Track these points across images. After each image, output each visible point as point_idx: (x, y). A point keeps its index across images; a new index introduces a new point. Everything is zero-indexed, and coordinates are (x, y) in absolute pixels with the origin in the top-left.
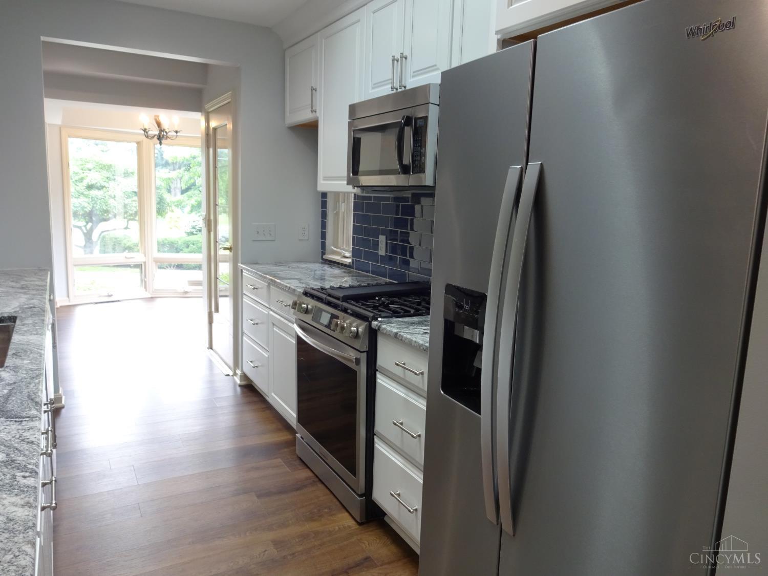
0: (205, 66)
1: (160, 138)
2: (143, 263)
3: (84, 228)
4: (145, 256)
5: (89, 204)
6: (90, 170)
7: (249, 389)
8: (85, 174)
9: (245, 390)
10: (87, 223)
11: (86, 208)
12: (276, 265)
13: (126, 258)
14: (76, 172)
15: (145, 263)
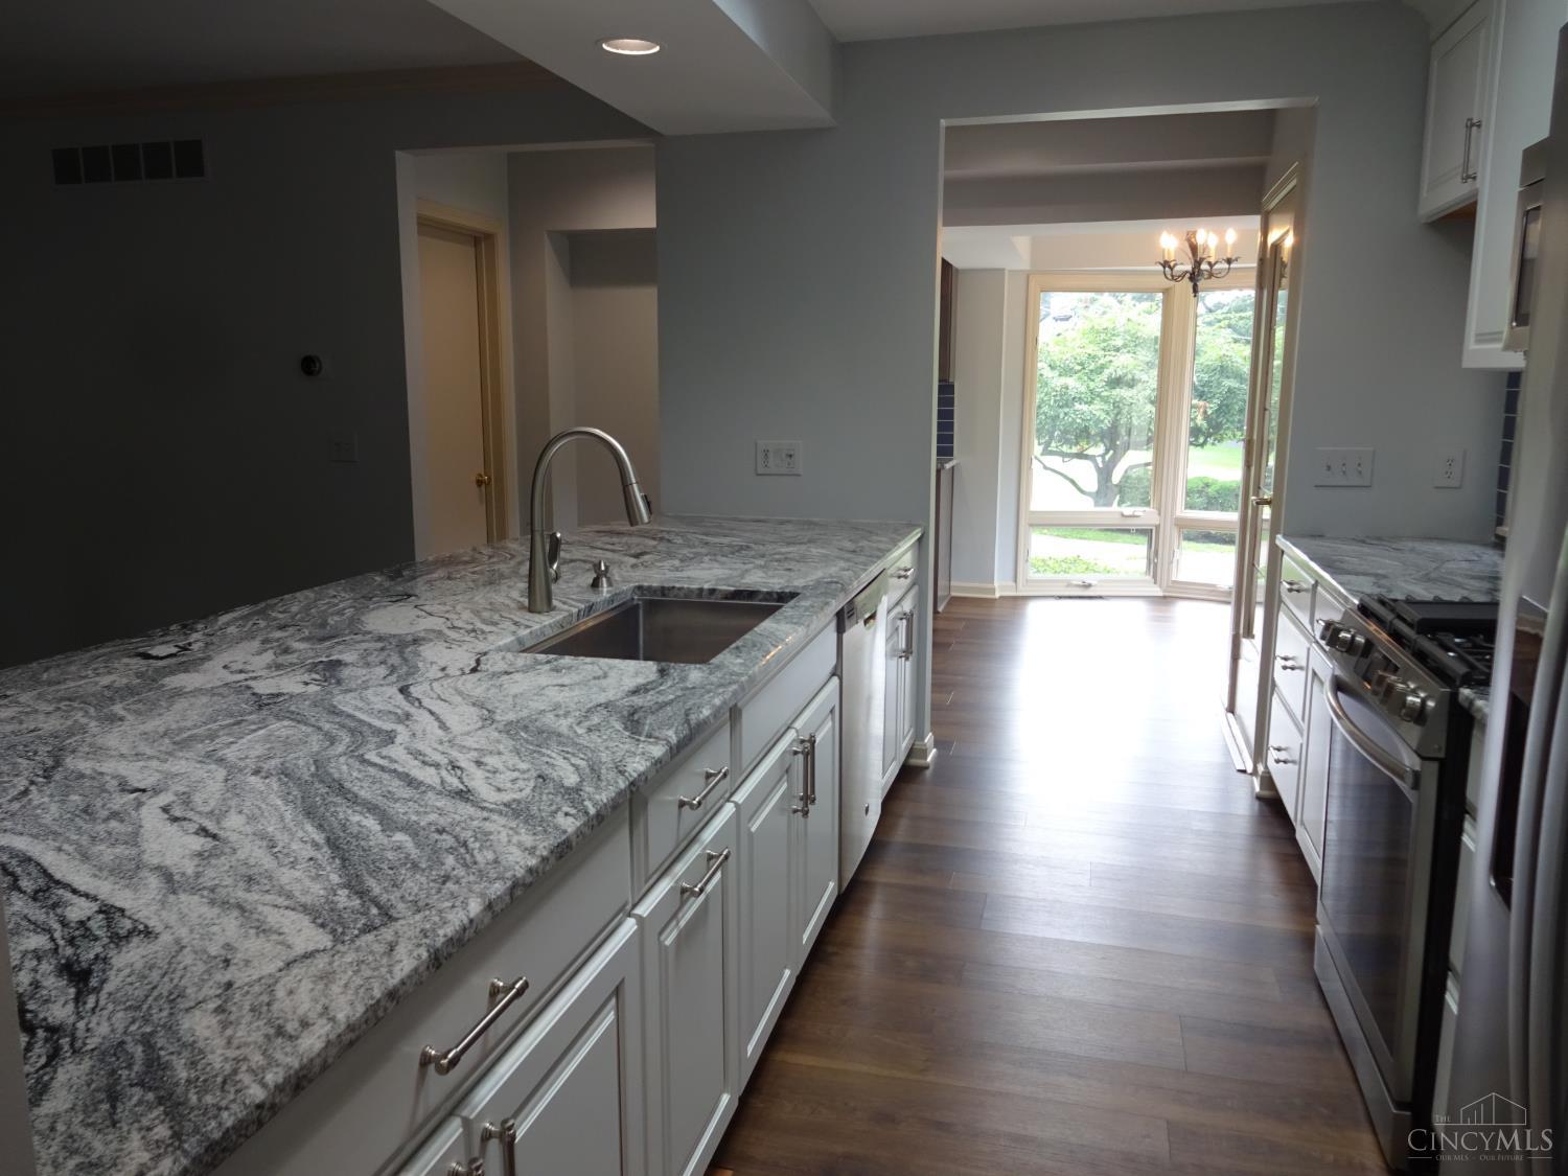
0: (1270, 114)
1: (1194, 276)
2: (1154, 529)
3: (1099, 460)
4: (1160, 514)
5: (1108, 414)
6: (1118, 350)
7: (1272, 807)
8: (1108, 358)
9: (1265, 808)
10: (1107, 451)
11: (1102, 421)
12: (1364, 542)
13: (1123, 515)
14: (1093, 353)
15: (1158, 527)
